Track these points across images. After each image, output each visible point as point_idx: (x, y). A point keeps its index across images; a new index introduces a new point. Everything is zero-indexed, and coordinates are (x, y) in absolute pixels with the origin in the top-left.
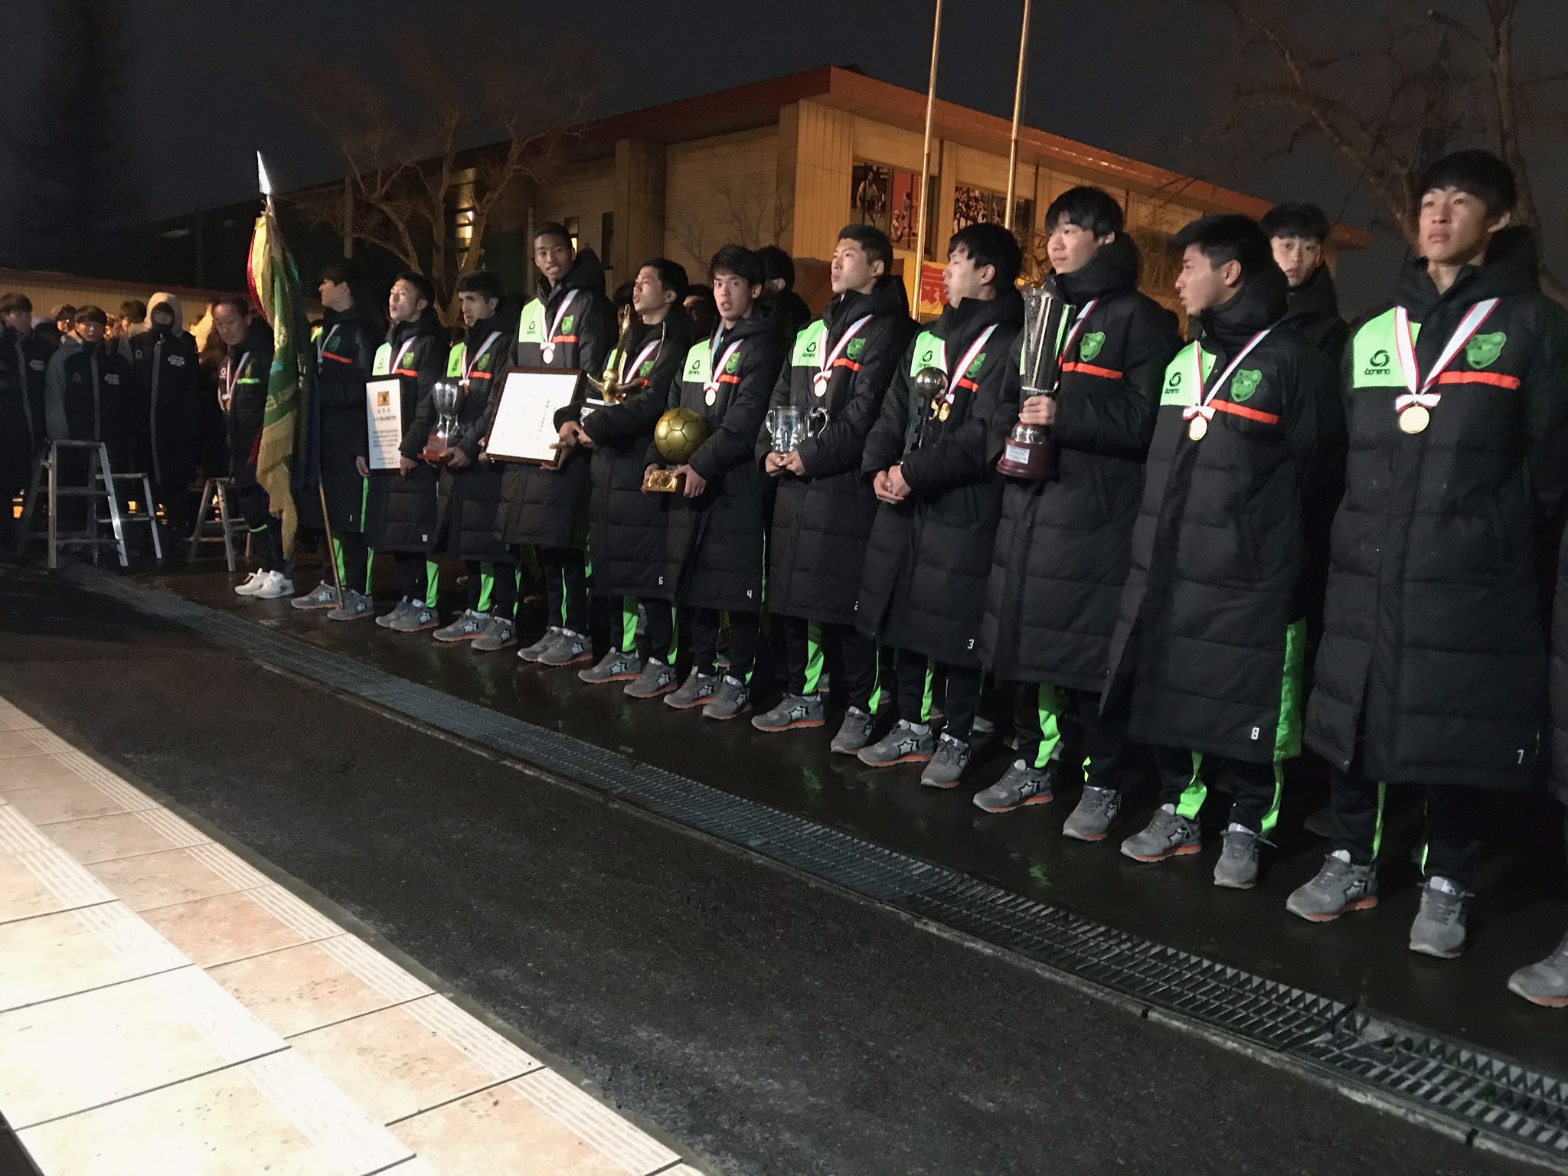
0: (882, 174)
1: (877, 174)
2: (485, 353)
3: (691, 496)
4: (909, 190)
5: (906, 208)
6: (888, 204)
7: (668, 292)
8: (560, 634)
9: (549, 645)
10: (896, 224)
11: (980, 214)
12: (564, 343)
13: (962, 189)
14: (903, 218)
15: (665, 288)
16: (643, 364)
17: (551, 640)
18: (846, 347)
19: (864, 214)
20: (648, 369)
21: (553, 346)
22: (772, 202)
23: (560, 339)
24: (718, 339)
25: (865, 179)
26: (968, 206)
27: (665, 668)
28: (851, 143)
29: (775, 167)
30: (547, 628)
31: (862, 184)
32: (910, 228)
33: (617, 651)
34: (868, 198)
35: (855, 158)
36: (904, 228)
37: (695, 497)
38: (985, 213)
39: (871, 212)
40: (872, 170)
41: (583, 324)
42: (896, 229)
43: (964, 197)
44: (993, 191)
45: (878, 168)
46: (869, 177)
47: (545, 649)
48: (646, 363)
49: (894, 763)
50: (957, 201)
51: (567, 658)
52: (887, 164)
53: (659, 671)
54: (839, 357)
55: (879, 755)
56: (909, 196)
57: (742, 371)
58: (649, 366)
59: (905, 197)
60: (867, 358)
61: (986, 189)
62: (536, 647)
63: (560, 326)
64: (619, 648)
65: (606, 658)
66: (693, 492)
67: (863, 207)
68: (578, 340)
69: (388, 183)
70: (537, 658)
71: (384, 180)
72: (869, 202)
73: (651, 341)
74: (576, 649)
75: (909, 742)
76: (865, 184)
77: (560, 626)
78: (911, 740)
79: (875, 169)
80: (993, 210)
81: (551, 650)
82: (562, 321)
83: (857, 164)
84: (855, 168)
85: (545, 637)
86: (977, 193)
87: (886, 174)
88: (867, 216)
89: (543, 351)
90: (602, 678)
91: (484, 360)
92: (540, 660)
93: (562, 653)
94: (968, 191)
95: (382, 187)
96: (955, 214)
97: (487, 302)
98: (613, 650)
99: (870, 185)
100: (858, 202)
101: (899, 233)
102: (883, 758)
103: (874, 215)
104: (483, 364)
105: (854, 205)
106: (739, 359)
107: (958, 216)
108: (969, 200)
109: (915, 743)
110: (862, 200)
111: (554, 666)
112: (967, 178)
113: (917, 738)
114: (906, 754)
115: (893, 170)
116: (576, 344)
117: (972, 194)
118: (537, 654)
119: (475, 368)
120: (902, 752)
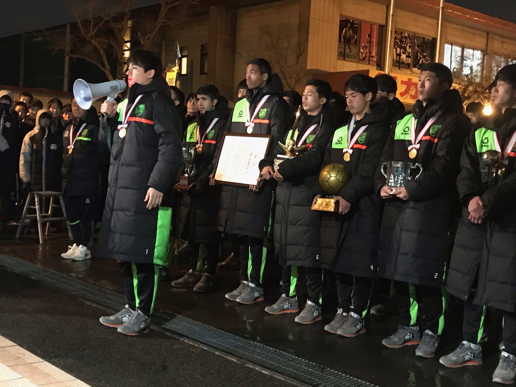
0: (355, 24)
1: (353, 24)
2: (212, 129)
3: (343, 213)
4: (369, 33)
5: (368, 42)
6: (358, 41)
7: (322, 98)
8: (248, 285)
9: (242, 291)
10: (363, 51)
11: (408, 46)
12: (260, 123)
13: (398, 32)
14: (366, 48)
15: (320, 97)
16: (308, 136)
17: (243, 288)
18: (429, 129)
19: (345, 45)
20: (312, 139)
21: (253, 125)
22: (295, 38)
23: (257, 121)
24: (352, 125)
25: (346, 27)
26: (401, 42)
27: (317, 307)
28: (339, 8)
29: (298, 21)
30: (241, 281)
31: (344, 30)
32: (370, 53)
33: (286, 296)
34: (347, 37)
35: (341, 16)
36: (367, 53)
37: (345, 214)
38: (411, 45)
39: (349, 44)
40: (350, 22)
41: (273, 114)
42: (362, 53)
43: (399, 37)
44: (414, 33)
45: (353, 21)
46: (348, 26)
47: (240, 293)
48: (310, 136)
49: (461, 366)
50: (396, 38)
51: (251, 300)
52: (358, 19)
53: (313, 309)
54: (425, 135)
55: (453, 361)
56: (370, 36)
57: (368, 142)
58: (312, 138)
59: (367, 36)
60: (443, 136)
61: (410, 32)
62: (235, 292)
63: (258, 114)
64: (288, 294)
65: (280, 300)
66: (344, 210)
67: (344, 42)
68: (270, 122)
69: (96, 29)
70: (236, 299)
71: (94, 27)
72: (348, 39)
73: (312, 125)
74: (256, 294)
75: (469, 354)
76: (346, 30)
77: (248, 281)
78: (471, 353)
79: (351, 21)
80: (415, 43)
81: (243, 295)
82: (259, 111)
83: (341, 19)
84: (341, 21)
85: (240, 287)
86: (406, 34)
87: (357, 24)
88: (347, 46)
89: (247, 127)
90: (278, 312)
91: (211, 134)
92: (238, 300)
93: (249, 297)
94: (401, 33)
95: (93, 31)
96: (394, 46)
97: (212, 101)
98: (284, 295)
99: (349, 30)
100: (342, 39)
101: (364, 56)
102: (455, 363)
103: (351, 46)
104: (211, 135)
105: (340, 41)
106: (366, 136)
107: (396, 46)
108: (402, 38)
109: (473, 355)
110: (344, 38)
111: (246, 304)
112: (400, 27)
113: (473, 352)
114: (468, 361)
115: (361, 22)
116: (269, 124)
117: (403, 35)
118: (236, 296)
119: (206, 138)
120: (466, 360)
